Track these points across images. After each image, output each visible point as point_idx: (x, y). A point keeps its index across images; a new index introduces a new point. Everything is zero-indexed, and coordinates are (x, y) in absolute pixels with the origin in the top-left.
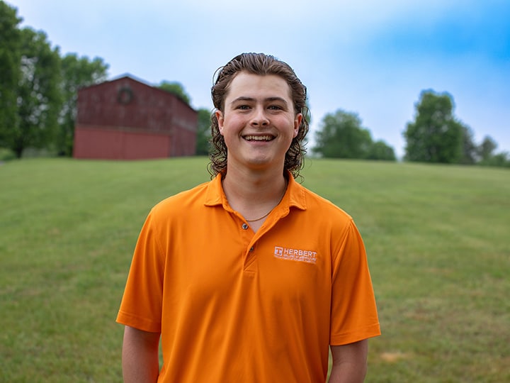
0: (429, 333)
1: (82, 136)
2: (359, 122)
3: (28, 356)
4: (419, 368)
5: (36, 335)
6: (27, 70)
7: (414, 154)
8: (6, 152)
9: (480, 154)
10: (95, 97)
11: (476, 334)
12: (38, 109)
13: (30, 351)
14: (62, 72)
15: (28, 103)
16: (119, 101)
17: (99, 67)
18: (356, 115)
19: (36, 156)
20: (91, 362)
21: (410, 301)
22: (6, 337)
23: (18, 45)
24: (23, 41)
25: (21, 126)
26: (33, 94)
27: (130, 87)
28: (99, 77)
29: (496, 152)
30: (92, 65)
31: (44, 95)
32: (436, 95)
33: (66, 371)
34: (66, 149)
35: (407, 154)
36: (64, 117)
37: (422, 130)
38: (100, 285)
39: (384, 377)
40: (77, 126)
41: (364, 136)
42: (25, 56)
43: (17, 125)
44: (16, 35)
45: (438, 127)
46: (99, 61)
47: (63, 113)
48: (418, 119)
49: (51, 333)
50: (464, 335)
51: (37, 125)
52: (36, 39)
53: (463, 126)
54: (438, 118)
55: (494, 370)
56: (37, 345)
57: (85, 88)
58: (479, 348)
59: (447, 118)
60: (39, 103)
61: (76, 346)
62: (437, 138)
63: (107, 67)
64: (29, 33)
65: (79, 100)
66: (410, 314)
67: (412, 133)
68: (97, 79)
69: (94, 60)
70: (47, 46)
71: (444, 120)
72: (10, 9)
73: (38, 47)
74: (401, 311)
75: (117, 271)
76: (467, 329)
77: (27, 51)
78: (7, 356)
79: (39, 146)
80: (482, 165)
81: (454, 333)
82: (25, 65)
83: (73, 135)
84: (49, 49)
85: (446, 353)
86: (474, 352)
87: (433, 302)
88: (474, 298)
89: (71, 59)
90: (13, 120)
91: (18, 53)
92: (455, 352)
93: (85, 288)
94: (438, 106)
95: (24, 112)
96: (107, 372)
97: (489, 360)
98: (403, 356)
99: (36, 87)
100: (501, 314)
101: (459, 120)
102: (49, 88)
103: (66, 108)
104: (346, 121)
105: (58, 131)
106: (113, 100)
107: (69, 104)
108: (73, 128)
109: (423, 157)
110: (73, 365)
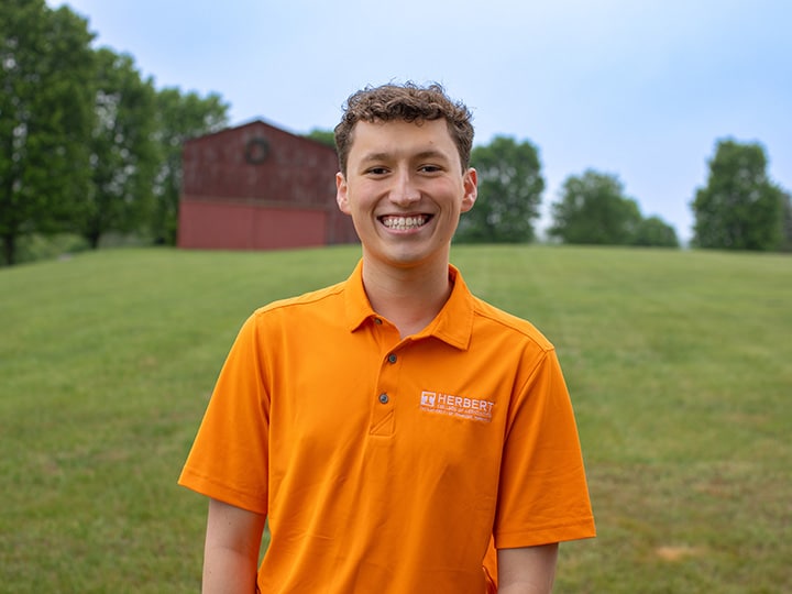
0: (731, 516)
1: (191, 213)
2: (620, 187)
3: (110, 554)
4: (717, 569)
5: (122, 522)
6: (106, 114)
7: (706, 237)
8: (74, 240)
10: (210, 153)
12: (123, 172)
13: (113, 546)
14: (158, 116)
15: (106, 162)
16: (248, 158)
17: (215, 107)
18: (616, 177)
19: (120, 245)
21: (702, 466)
22: (75, 524)
23: (91, 74)
24: (99, 68)
25: (96, 199)
26: (115, 150)
27: (262, 135)
28: (215, 123)
30: (204, 104)
31: (132, 152)
32: (738, 148)
33: (168, 577)
34: (166, 235)
35: (696, 237)
36: (162, 185)
37: (718, 199)
39: (662, 584)
40: (183, 198)
41: (629, 210)
42: (103, 93)
43: (90, 197)
44: (88, 59)
45: (745, 194)
46: (215, 98)
47: (160, 178)
48: (711, 181)
49: (145, 518)
52: (118, 64)
53: (784, 192)
54: (743, 179)
56: (124, 536)
57: (191, 141)
59: (759, 180)
60: (124, 164)
61: (183, 539)
62: (742, 212)
63: (227, 107)
64: (108, 57)
65: (185, 157)
66: (701, 487)
67: (703, 204)
68: (212, 125)
69: (208, 96)
70: (136, 75)
71: (753, 183)
72: (78, 18)
73: (121, 76)
74: (687, 482)
77: (105, 84)
78: (78, 553)
79: (125, 230)
81: (770, 515)
82: (102, 105)
83: (177, 212)
84: (138, 79)
85: (759, 546)
87: (739, 467)
89: (173, 95)
90: (84, 189)
91: (91, 86)
92: (773, 546)
94: (743, 161)
95: (102, 179)
98: (692, 552)
99: (119, 138)
102: (140, 140)
103: (166, 171)
104: (599, 186)
105: (152, 206)
106: (238, 157)
107: (170, 164)
108: (176, 201)
109: (722, 240)
110: (178, 567)
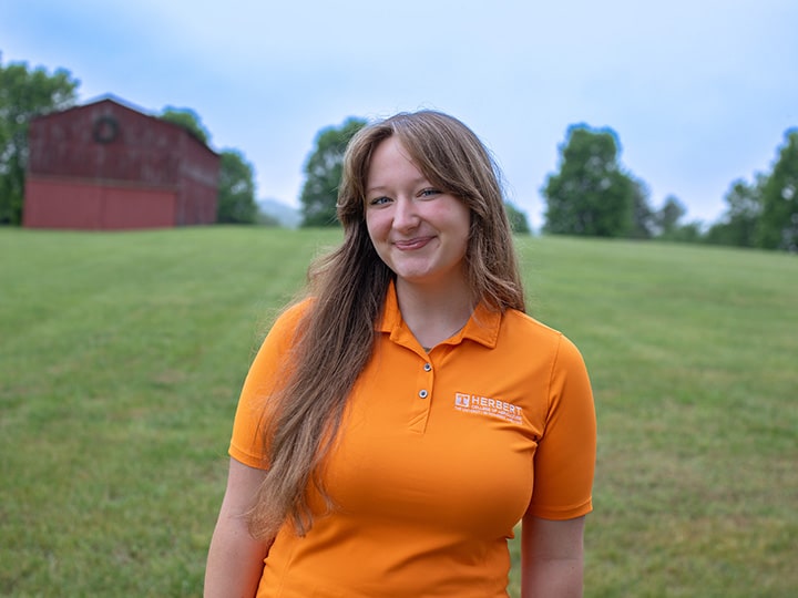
1: (37, 192)
7: (557, 224)
9: (659, 223)
10: (57, 131)
11: (653, 485)
14: (5, 93)
16: (97, 137)
17: (64, 84)
20: (50, 531)
27: (112, 114)
28: (64, 100)
29: (685, 221)
30: (52, 80)
32: (591, 132)
33: (11, 545)
34: (10, 214)
35: (547, 224)
36: (7, 163)
37: (570, 186)
38: (65, 415)
40: (29, 177)
45: (596, 181)
46: (63, 75)
47: (6, 156)
48: (564, 168)
50: (635, 487)
53: (634, 180)
54: (595, 167)
57: (39, 118)
58: (657, 506)
59: (610, 168)
61: (26, 507)
62: (593, 199)
65: (31, 134)
67: (554, 191)
68: (60, 103)
69: (56, 72)
71: (605, 171)
75: (93, 396)
76: (638, 478)
80: (663, 239)
81: (619, 484)
83: (23, 191)
85: (607, 513)
86: (649, 512)
88: (650, 434)
89: (18, 70)
92: (621, 513)
93: (41, 422)
94: (595, 148)
96: (76, 545)
97: (672, 523)
101: (627, 170)
103: (11, 149)
106: (86, 136)
107: (16, 142)
108: (22, 180)
109: (572, 227)
110: (22, 534)
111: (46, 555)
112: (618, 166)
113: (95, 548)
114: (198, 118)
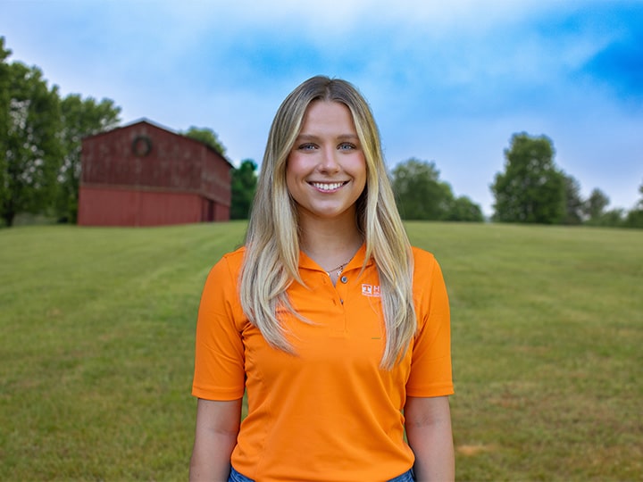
0: (517, 421)
1: (88, 198)
2: (437, 174)
5: (33, 433)
6: (18, 116)
7: (505, 214)
9: (586, 211)
10: (103, 148)
11: (576, 421)
12: (33, 165)
13: (26, 451)
14: (63, 118)
15: (19, 156)
16: (134, 152)
17: (108, 110)
18: (432, 166)
19: (31, 223)
20: (101, 463)
21: (496, 385)
23: (7, 84)
24: (12, 79)
25: (11, 187)
26: (26, 146)
27: (147, 134)
28: (107, 124)
29: (608, 209)
30: (100, 107)
31: (39, 147)
32: (531, 141)
33: (71, 474)
34: (68, 215)
35: (496, 213)
36: (64, 174)
37: (514, 183)
40: (82, 184)
41: (443, 192)
42: (15, 99)
43: (6, 184)
44: (4, 71)
45: (536, 179)
46: (108, 103)
47: (64, 169)
48: (509, 169)
49: (52, 430)
50: (561, 423)
51: (32, 185)
52: (28, 76)
53: (566, 176)
54: (534, 167)
55: (596, 462)
56: (35, 444)
57: (91, 137)
58: (579, 437)
59: (546, 167)
60: (34, 158)
61: (82, 444)
62: (532, 193)
64: (19, 70)
65: (84, 152)
66: (494, 400)
67: (502, 187)
69: (102, 102)
70: (43, 84)
71: (542, 170)
73: (32, 87)
74: (483, 397)
76: (564, 416)
77: (17, 92)
79: (35, 211)
80: (590, 224)
81: (547, 420)
83: (77, 196)
84: (46, 89)
85: (538, 443)
86: (572, 442)
87: (525, 386)
88: (574, 380)
89: (73, 101)
91: (6, 94)
93: (93, 378)
94: (534, 152)
95: (15, 170)
96: (122, 473)
97: (589, 451)
98: (485, 448)
100: (607, 397)
101: (560, 169)
102: (45, 138)
103: (68, 163)
104: (418, 173)
105: (58, 191)
106: (127, 151)
107: (72, 158)
108: (76, 187)
109: (518, 216)
110: (79, 466)
111: (98, 481)
112: (554, 167)
113: (136, 476)
114: (216, 136)
